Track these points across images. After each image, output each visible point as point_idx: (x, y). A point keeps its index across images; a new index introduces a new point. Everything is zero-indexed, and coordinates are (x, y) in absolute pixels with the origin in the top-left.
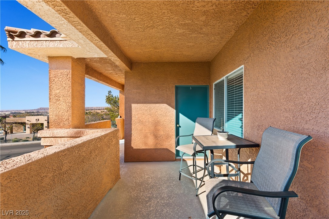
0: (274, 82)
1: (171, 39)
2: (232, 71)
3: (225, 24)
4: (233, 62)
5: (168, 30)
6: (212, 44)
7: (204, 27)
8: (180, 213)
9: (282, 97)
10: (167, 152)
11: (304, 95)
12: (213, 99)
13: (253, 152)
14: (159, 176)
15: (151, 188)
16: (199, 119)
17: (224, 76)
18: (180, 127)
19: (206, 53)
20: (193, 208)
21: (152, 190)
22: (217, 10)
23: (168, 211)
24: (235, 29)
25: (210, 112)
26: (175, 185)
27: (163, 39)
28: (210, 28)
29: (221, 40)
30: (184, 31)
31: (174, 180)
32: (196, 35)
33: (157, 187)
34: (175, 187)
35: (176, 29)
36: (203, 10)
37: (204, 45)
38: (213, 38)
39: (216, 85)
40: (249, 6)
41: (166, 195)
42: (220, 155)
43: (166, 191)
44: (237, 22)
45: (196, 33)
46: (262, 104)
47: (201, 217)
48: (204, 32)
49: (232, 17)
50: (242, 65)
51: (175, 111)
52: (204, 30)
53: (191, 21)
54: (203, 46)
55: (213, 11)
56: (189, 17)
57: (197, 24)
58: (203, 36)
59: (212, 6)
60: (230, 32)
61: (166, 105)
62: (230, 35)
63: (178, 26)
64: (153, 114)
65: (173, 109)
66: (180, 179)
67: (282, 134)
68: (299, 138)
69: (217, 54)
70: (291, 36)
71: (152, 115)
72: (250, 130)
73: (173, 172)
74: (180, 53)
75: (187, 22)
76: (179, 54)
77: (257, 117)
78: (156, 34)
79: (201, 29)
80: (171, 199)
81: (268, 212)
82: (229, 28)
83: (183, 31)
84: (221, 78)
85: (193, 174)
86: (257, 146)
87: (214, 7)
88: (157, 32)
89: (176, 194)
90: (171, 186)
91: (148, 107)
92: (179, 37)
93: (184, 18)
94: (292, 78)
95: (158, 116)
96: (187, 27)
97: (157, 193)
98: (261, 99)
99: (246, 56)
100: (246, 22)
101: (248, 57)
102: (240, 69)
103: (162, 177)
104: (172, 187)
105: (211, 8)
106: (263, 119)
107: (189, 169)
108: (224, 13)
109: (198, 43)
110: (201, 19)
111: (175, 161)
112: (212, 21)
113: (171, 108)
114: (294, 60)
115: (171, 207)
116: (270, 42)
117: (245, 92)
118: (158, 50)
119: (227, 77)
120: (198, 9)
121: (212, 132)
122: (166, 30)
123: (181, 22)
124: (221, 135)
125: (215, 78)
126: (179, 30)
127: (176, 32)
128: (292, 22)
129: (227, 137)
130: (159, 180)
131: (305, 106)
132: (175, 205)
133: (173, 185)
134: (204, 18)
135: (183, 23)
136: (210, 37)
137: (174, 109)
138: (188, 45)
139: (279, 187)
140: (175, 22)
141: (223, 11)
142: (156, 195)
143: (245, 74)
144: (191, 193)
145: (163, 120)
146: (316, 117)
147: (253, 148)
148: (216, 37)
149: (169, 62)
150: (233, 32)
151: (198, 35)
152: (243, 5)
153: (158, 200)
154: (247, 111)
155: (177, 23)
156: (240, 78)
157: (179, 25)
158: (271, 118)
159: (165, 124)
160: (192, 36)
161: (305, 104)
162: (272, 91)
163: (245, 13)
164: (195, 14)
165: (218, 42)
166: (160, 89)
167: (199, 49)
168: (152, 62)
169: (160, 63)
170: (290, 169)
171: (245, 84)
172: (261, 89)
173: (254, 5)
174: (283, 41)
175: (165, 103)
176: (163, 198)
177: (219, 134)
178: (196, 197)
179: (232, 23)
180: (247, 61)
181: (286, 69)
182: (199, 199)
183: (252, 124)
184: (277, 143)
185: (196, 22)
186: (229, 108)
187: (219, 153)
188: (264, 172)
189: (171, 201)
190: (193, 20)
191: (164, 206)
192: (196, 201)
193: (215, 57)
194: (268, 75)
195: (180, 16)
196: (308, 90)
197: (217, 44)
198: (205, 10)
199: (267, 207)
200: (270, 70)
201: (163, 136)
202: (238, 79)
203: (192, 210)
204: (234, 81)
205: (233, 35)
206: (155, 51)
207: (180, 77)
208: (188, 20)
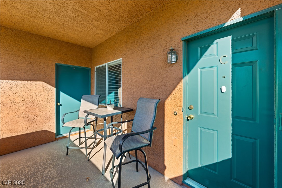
0: (141, 72)
1: (59, 16)
2: (113, 61)
3: (111, 25)
4: (114, 54)
5: (59, 7)
6: (98, 36)
7: (95, 21)
8: (77, 181)
9: (145, 81)
10: (45, 134)
11: (155, 81)
12: (94, 79)
13: (128, 115)
14: (39, 161)
15: (31, 177)
16: (84, 96)
17: (106, 62)
18: (61, 105)
19: (91, 41)
20: (88, 171)
21: (34, 177)
22: (108, 14)
23: (63, 185)
24: (117, 32)
25: (91, 91)
26: (63, 161)
27: (49, 13)
28: (99, 24)
29: (105, 35)
30: (77, 16)
31: (61, 157)
32: (86, 24)
33: (40, 172)
34: (64, 163)
35: (69, 11)
36: (99, 9)
37: (91, 34)
38: (100, 31)
39: (97, 69)
40: (128, 22)
41: (55, 174)
42: (101, 124)
43: (55, 170)
44: (118, 28)
45: (87, 22)
46: (134, 85)
47: (97, 173)
48: (94, 25)
49: (117, 23)
50: (121, 58)
51: (55, 89)
52: (95, 23)
53: (86, 11)
54: (89, 34)
55: (106, 13)
56: (85, 8)
57: (90, 16)
58: (92, 27)
59: (106, 10)
60: (112, 32)
61: (43, 83)
62: (112, 34)
63: (71, 9)
64: (23, 93)
65: (52, 87)
66: (67, 154)
67: (148, 100)
68: (155, 101)
69: (99, 44)
70: (149, 49)
71: (20, 94)
72: (127, 101)
73: (56, 151)
74: (65, 33)
75: (82, 10)
76: (63, 34)
77: (131, 93)
78: (41, 5)
79: (93, 21)
80: (63, 175)
81: (145, 142)
82: (113, 29)
83: (75, 15)
84: (103, 63)
85: (79, 146)
86: (132, 110)
87: (107, 11)
88: (43, 3)
89: (68, 168)
90: (58, 164)
91: (14, 84)
92: (69, 19)
93: (80, 6)
94: (149, 71)
95: (31, 95)
96: (80, 14)
97: (43, 178)
98: (134, 82)
99: (124, 52)
100: (124, 30)
101: (125, 54)
102: (119, 60)
103: (44, 160)
104: (61, 164)
105: (105, 11)
106: (134, 94)
107: (74, 143)
108: (112, 18)
109: (87, 31)
110: (95, 14)
111: (55, 140)
112: (102, 19)
113: (50, 86)
114: (150, 62)
115: (66, 180)
116: (139, 49)
117: (123, 76)
118: (37, 21)
119: (108, 64)
120: (95, 6)
121: (98, 106)
122: (56, 6)
123: (76, 8)
124: (110, 106)
125: (97, 63)
126: (71, 12)
127: (67, 13)
128: (149, 42)
129: (113, 108)
130: (40, 164)
131: (155, 86)
132: (70, 177)
133: (61, 162)
134: (97, 14)
135: (78, 9)
136: (98, 30)
137: (54, 87)
138: (76, 29)
139: (149, 127)
140: (69, 5)
141: (112, 17)
142: (42, 180)
143: (123, 65)
144: (82, 161)
145: (39, 99)
146: (159, 91)
147: (128, 112)
148: (102, 31)
149: (48, 37)
150: (114, 33)
151: (88, 24)
152: (124, 19)
153: (47, 182)
154: (124, 89)
155: (71, 6)
156: (119, 66)
157: (73, 9)
158: (139, 93)
159: (41, 104)
160: (83, 23)
161: (155, 85)
162: (140, 78)
163: (124, 25)
164: (91, 8)
165: (102, 35)
166: (34, 65)
167: (85, 36)
168: (22, 31)
169: (34, 34)
170: (153, 116)
171: (123, 71)
172: (133, 75)
173: (130, 23)
174: (145, 50)
175: (41, 81)
176: (53, 178)
177: (109, 106)
178: (88, 162)
179: (115, 27)
180: (124, 56)
181: (146, 66)
182: (91, 162)
183: (128, 98)
184: (146, 105)
185: (90, 14)
186: (109, 87)
187: (101, 123)
188: (140, 123)
189: (63, 176)
190: (88, 12)
191: (57, 184)
192: (89, 164)
193: (96, 46)
194: (138, 68)
195: (77, 3)
196: (156, 78)
197: (102, 37)
198: (100, 10)
199: (144, 140)
200: (139, 65)
201: (39, 117)
202: (117, 67)
203: (87, 173)
204: (114, 68)
205: (114, 35)
206: (33, 20)
207: (61, 56)
208: (83, 9)
